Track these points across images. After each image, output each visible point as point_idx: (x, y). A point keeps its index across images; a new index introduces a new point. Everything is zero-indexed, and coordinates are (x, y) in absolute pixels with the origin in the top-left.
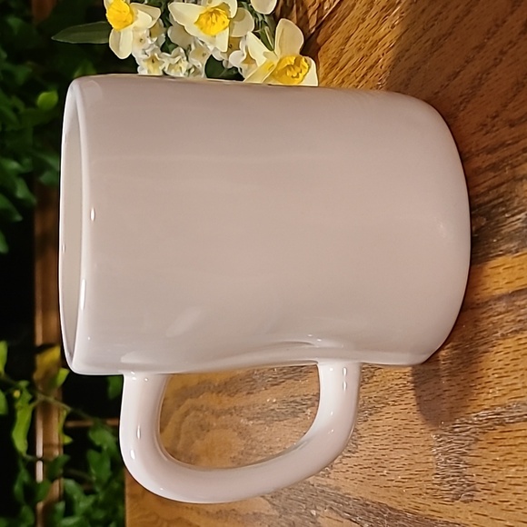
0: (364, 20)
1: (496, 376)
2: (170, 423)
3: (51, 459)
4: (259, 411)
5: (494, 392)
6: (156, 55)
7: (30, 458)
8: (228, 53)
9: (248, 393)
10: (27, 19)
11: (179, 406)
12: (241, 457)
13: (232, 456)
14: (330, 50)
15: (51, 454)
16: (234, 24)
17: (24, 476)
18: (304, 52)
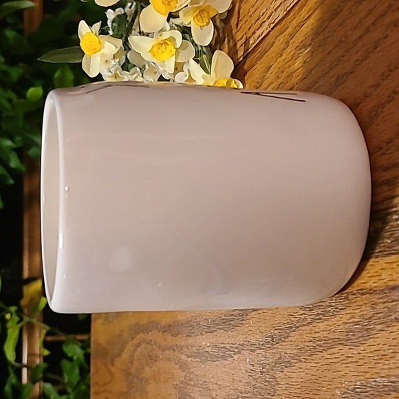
0: (281, 55)
1: (391, 351)
2: (126, 350)
3: (34, 366)
4: (196, 351)
5: (388, 364)
6: (118, 72)
7: (17, 365)
8: (175, 74)
9: (187, 336)
10: (20, 32)
11: (133, 338)
12: (181, 385)
13: (175, 383)
14: (254, 75)
15: (34, 362)
16: (179, 52)
17: (12, 379)
18: (233, 75)
